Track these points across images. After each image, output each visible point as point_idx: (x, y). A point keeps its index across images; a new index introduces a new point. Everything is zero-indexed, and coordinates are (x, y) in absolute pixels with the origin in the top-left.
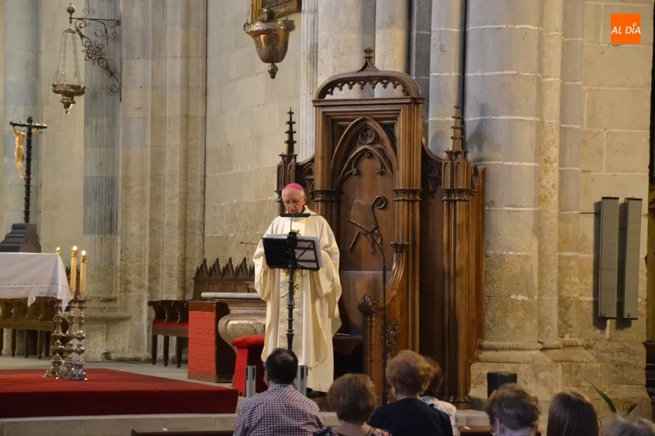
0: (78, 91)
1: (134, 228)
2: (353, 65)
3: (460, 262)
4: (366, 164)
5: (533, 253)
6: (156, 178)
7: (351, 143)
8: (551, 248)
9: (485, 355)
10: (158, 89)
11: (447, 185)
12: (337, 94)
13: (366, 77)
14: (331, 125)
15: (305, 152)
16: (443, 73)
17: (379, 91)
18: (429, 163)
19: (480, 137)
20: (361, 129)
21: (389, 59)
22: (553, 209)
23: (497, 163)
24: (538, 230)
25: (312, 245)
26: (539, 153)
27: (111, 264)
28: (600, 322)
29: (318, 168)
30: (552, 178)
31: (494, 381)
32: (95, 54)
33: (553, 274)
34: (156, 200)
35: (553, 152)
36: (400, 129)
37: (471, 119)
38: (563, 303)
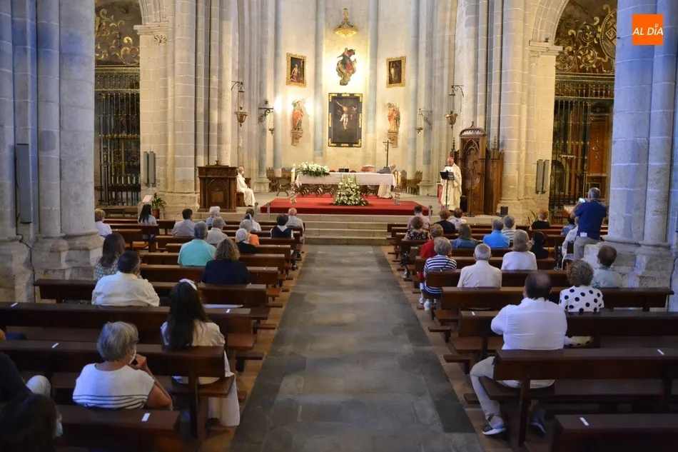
0: (421, 129)
1: (435, 163)
2: (469, 126)
3: (495, 178)
4: (472, 152)
5: (517, 175)
6: (440, 150)
7: (468, 146)
8: (522, 174)
9: (502, 201)
10: (441, 128)
11: (492, 157)
12: (465, 133)
13: (473, 129)
14: (463, 141)
15: (458, 148)
16: (494, 128)
17: (478, 133)
18: (488, 152)
19: (503, 145)
20: (471, 143)
21: (480, 124)
22: (523, 163)
23: (507, 151)
24: (518, 169)
26: (519, 147)
28: (537, 192)
29: (460, 152)
30: (523, 155)
31: (502, 208)
32: (426, 120)
33: (523, 180)
34: (440, 156)
35: (524, 148)
36: (480, 143)
37: (501, 140)
38: (526, 188)
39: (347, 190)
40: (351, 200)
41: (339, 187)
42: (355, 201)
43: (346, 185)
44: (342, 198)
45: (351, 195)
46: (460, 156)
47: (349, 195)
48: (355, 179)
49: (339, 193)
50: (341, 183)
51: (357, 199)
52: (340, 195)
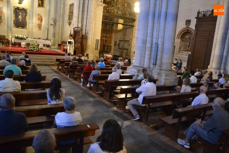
0: (52, 25)
1: (57, 37)
2: (77, 26)
3: (85, 44)
4: (77, 35)
5: (91, 44)
6: (59, 33)
7: (76, 33)
8: (92, 43)
9: (86, 52)
11: (84, 38)
12: (75, 29)
13: (78, 27)
14: (74, 31)
15: (72, 33)
16: (84, 28)
17: (79, 29)
18: (83, 35)
19: (87, 34)
20: (77, 32)
21: (80, 26)
22: (93, 40)
23: (88, 36)
24: (91, 42)
25: (72, 42)
26: (92, 35)
27: (54, 40)
28: (96, 49)
29: (73, 35)
30: (93, 37)
31: (87, 54)
32: (54, 22)
33: (92, 46)
34: (59, 35)
35: (93, 35)
36: (80, 32)
37: (86, 32)
38: (93, 48)
39: (33, 45)
40: (35, 49)
41: (30, 44)
42: (36, 50)
43: (33, 44)
44: (31, 48)
45: (35, 48)
46: (73, 36)
47: (34, 48)
48: (36, 42)
49: (30, 47)
50: (31, 43)
51: (37, 49)
52: (31, 47)
